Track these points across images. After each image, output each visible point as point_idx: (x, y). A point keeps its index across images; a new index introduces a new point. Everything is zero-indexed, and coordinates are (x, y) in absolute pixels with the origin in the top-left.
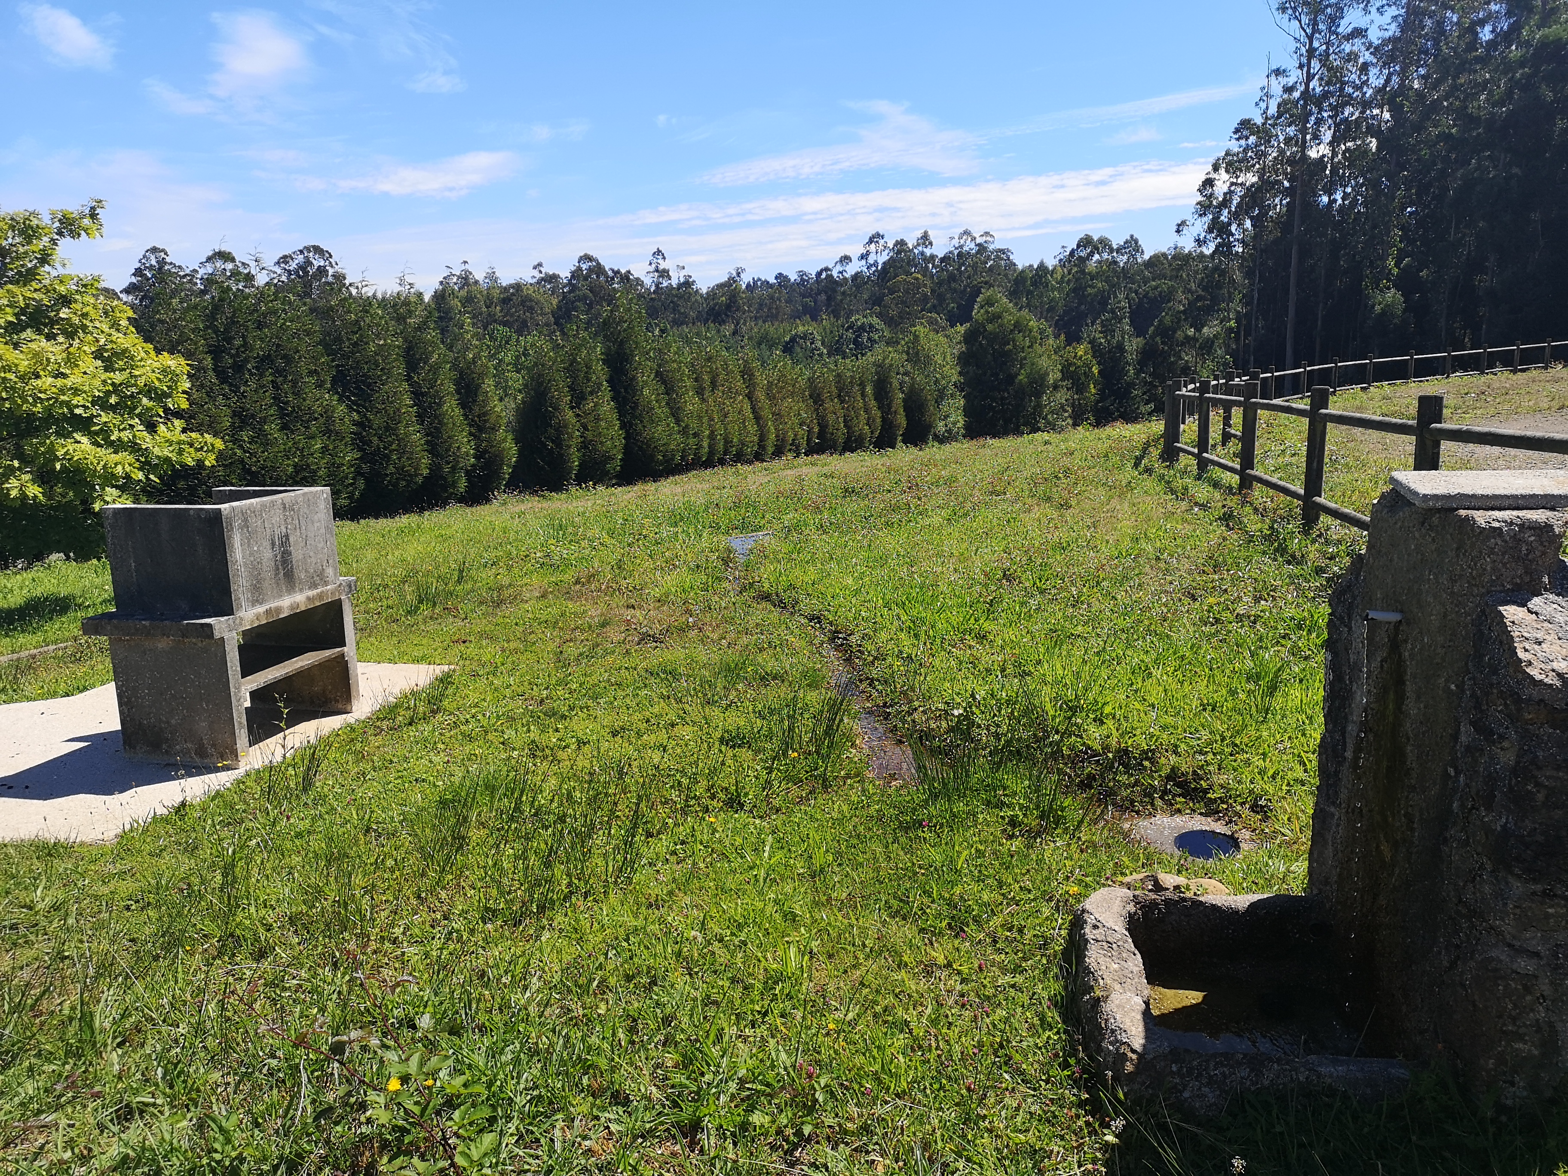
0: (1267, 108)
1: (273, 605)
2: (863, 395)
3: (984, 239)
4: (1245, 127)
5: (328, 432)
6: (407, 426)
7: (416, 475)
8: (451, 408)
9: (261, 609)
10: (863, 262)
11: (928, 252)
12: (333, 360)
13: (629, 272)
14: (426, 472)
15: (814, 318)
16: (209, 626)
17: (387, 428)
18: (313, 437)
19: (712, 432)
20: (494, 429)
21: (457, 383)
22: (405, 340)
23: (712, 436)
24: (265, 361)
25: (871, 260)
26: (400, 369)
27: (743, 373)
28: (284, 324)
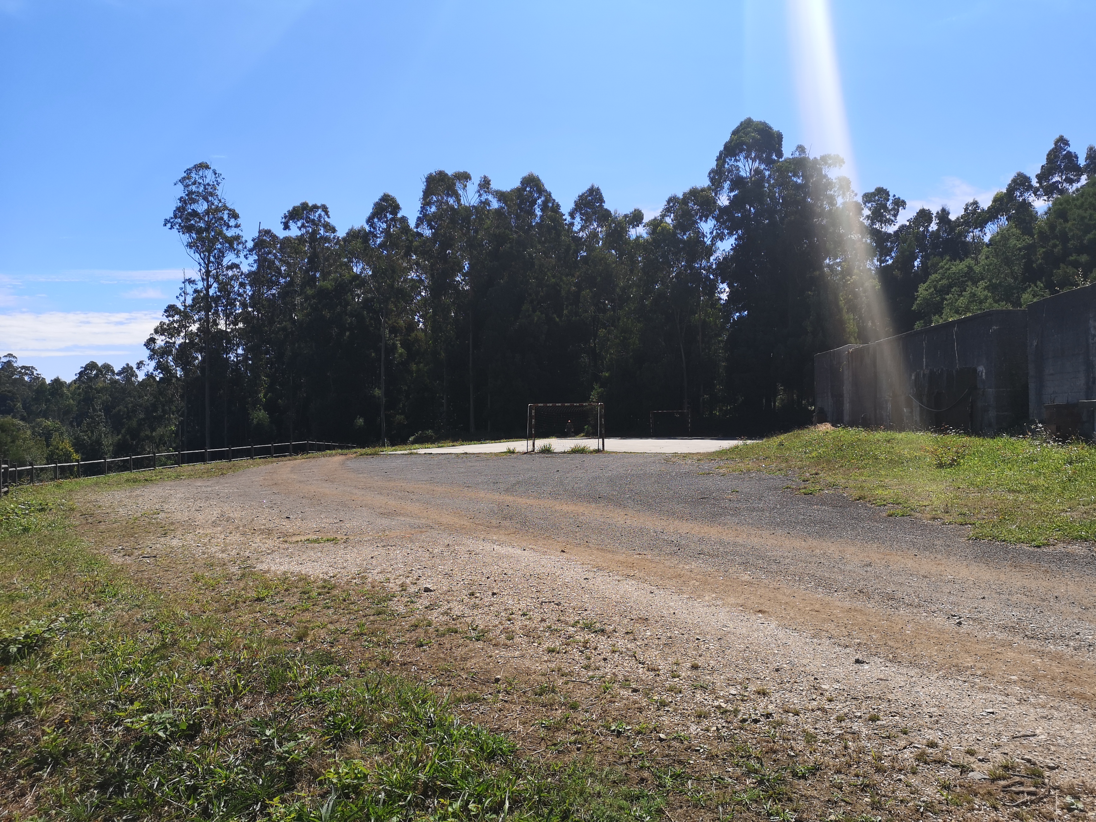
0: (185, 300)
4: (171, 310)
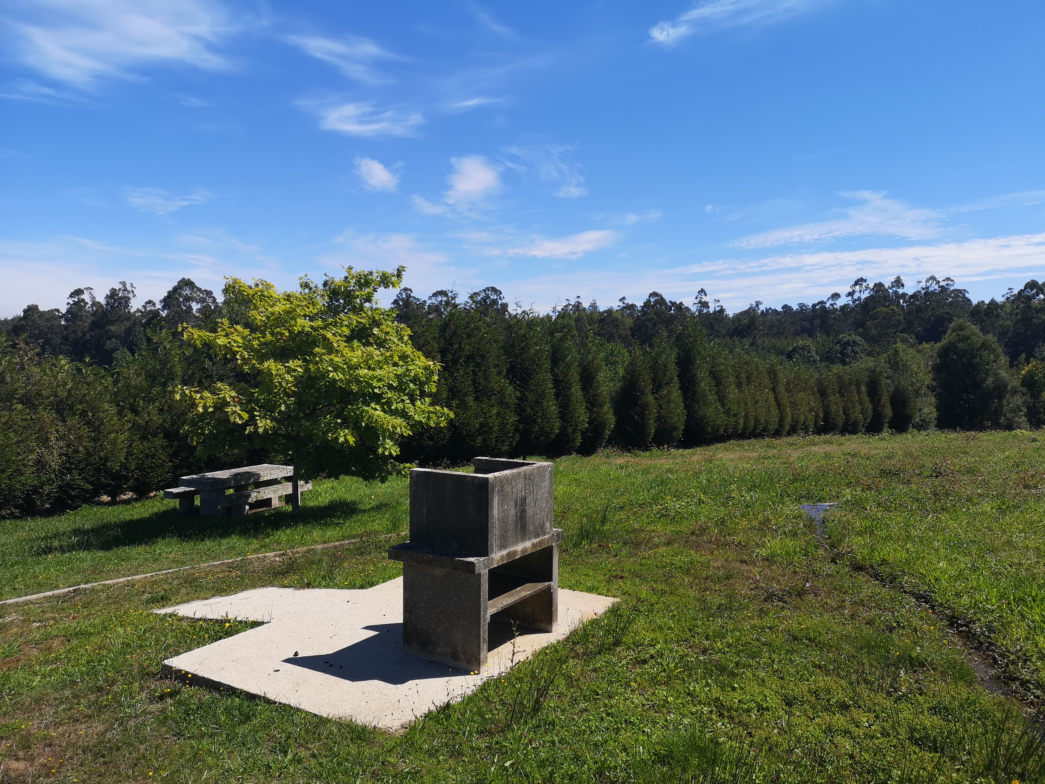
1: (512, 549)
2: (859, 392)
3: (946, 282)
5: (501, 403)
6: (548, 401)
7: (551, 433)
8: (576, 391)
9: (504, 552)
10: (850, 298)
11: (901, 291)
12: (509, 358)
13: (681, 303)
14: (557, 431)
15: (811, 335)
16: (472, 564)
17: (537, 402)
18: (492, 406)
19: (746, 414)
20: (601, 406)
21: (581, 375)
22: (552, 346)
23: (746, 417)
24: (470, 357)
25: (856, 296)
26: (547, 365)
27: (769, 373)
28: (483, 335)
